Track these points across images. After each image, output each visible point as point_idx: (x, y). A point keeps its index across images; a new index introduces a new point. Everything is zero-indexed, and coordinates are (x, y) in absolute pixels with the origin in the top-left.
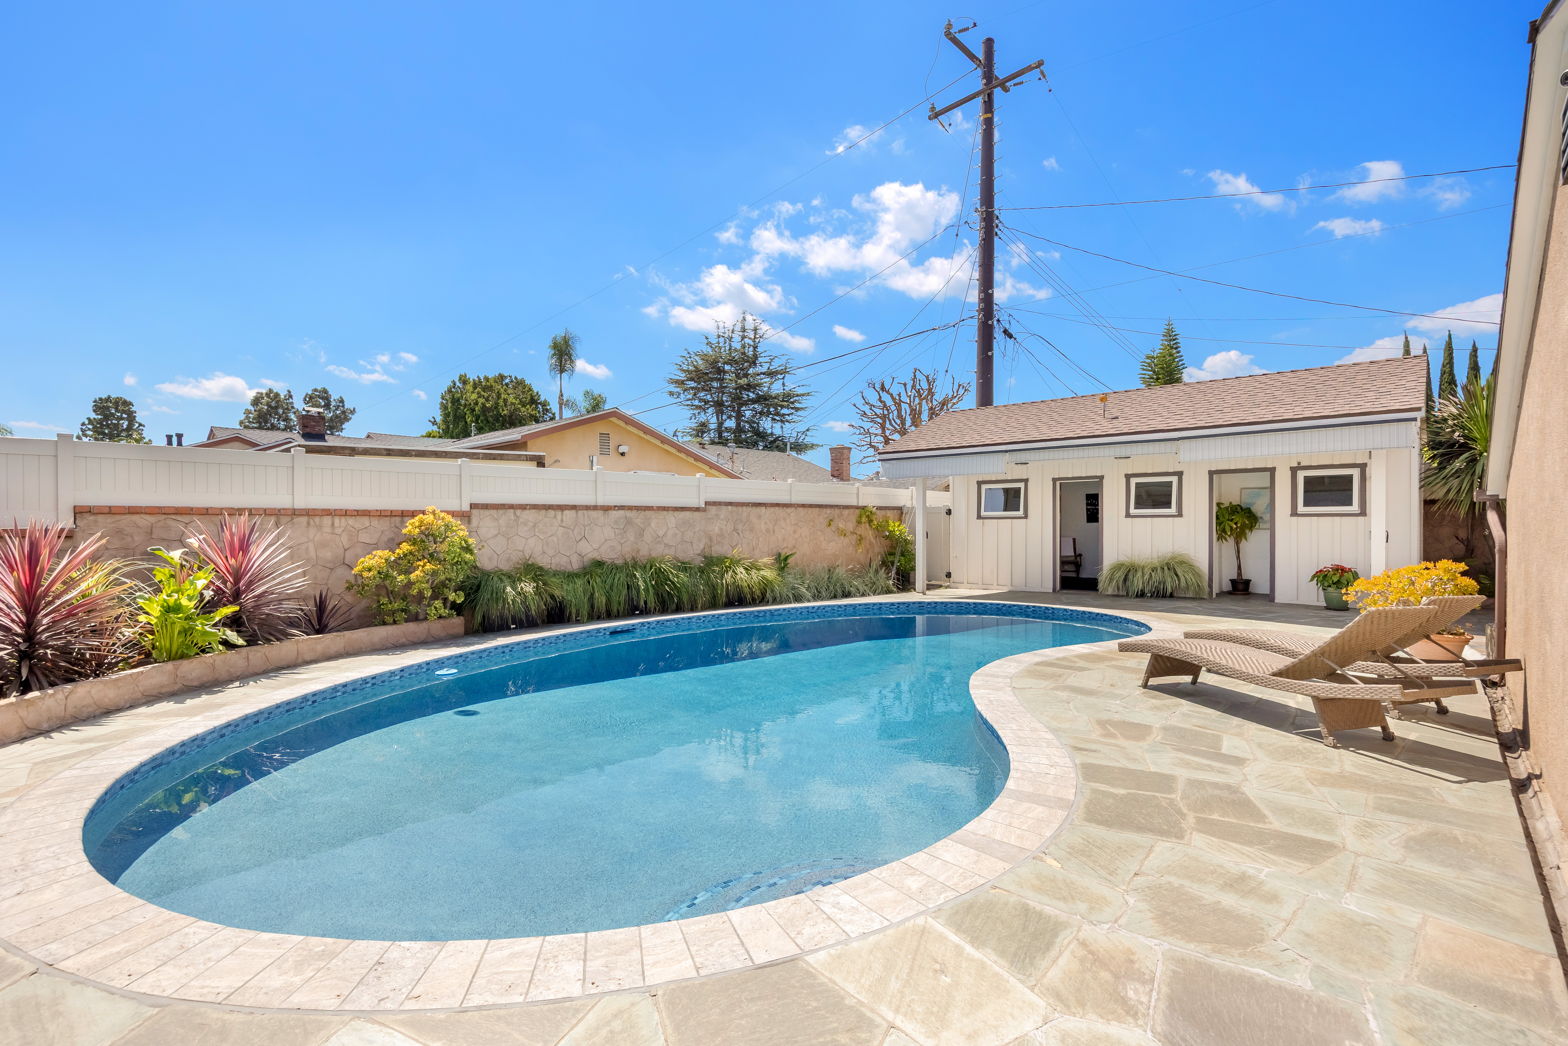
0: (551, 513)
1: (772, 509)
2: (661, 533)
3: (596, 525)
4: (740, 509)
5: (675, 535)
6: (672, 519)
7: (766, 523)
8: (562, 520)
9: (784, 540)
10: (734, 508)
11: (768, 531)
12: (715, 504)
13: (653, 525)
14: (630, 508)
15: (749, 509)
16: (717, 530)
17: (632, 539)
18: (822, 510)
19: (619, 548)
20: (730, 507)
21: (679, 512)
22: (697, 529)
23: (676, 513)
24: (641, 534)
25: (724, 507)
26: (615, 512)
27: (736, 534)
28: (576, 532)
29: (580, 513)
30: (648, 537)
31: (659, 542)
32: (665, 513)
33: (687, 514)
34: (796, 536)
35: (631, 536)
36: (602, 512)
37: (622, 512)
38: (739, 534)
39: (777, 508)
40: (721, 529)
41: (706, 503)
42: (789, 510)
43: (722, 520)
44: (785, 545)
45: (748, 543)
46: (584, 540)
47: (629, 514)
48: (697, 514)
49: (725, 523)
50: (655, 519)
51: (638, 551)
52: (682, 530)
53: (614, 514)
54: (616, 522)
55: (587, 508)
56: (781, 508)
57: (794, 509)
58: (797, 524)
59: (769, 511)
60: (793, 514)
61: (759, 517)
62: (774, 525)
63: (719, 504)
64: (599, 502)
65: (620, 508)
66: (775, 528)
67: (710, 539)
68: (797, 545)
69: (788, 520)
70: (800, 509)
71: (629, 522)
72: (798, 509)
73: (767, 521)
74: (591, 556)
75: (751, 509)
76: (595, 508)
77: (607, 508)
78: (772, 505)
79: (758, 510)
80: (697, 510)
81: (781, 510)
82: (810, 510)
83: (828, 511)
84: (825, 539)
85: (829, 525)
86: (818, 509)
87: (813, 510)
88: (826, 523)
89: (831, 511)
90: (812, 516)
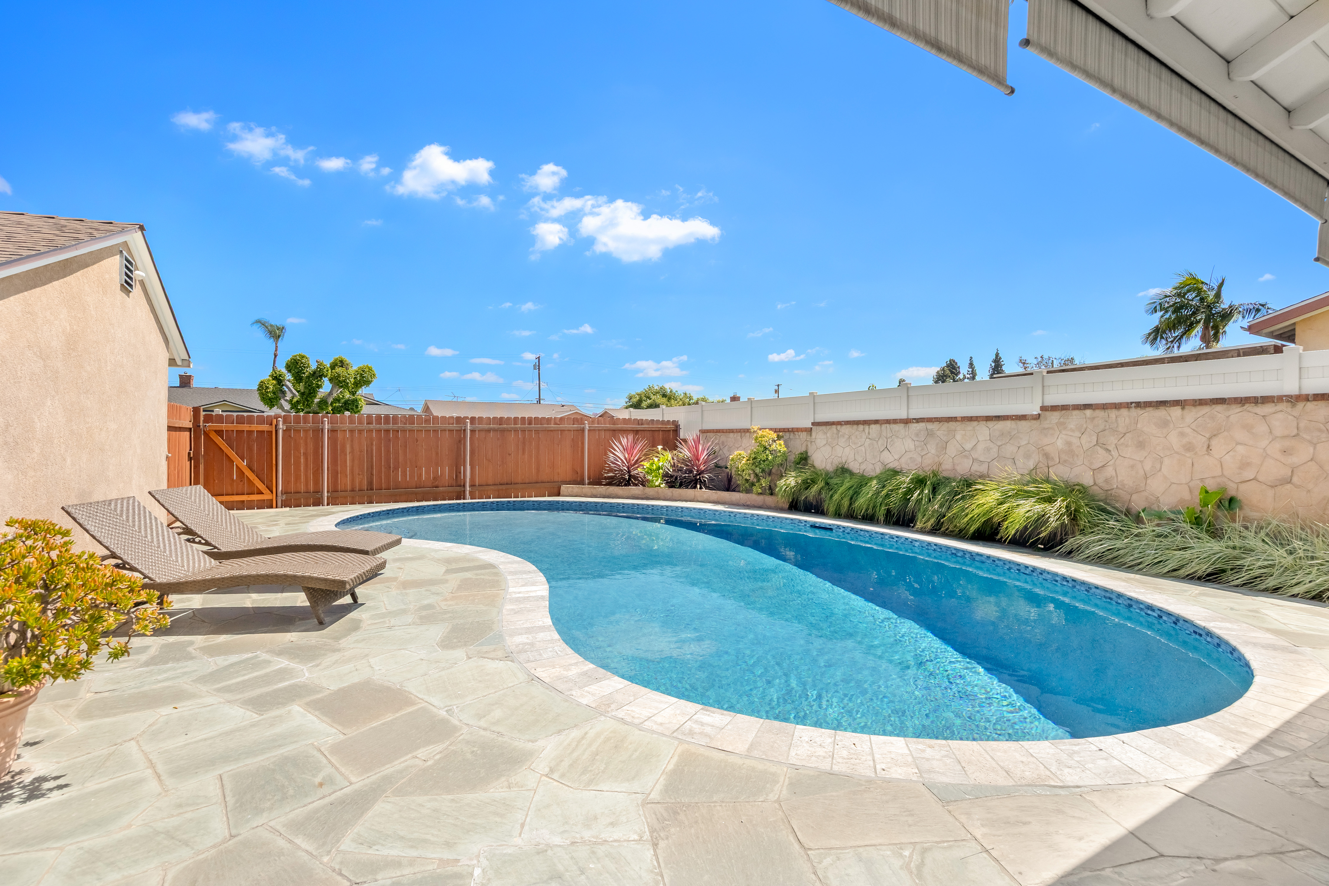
0: (861, 427)
1: (1206, 410)
2: (968, 446)
3: (898, 437)
4: (1113, 413)
5: (988, 449)
6: (984, 430)
7: (1182, 434)
8: (869, 433)
9: (1244, 465)
10: (1100, 413)
11: (1189, 448)
12: (1054, 408)
13: (958, 437)
15: (1134, 412)
16: (1060, 444)
17: (933, 451)
19: (919, 459)
20: (1088, 412)
21: (996, 422)
22: (1023, 442)
23: (991, 424)
24: (944, 447)
25: (1076, 412)
26: (916, 425)
27: (1101, 451)
28: (880, 443)
29: (884, 426)
30: (952, 450)
31: (966, 457)
32: (975, 423)
33: (1008, 423)
34: (1295, 460)
35: (932, 449)
36: (903, 425)
37: (922, 425)
38: (1108, 451)
39: (1219, 408)
40: (1069, 444)
41: (1043, 408)
42: (1267, 409)
43: (1072, 431)
44: (1249, 474)
45: (1132, 467)
46: (886, 452)
47: (930, 426)
48: (1023, 423)
49: (1078, 434)
50: (961, 432)
51: (940, 464)
52: (999, 443)
53: (915, 427)
54: (917, 435)
55: (888, 422)
56: (1234, 406)
57: (1282, 406)
58: (1297, 435)
59: (1192, 414)
60: (1280, 416)
61: (1165, 424)
62: (1210, 439)
63: (1064, 408)
64: (904, 416)
65: (918, 420)
66: (1214, 442)
67: (1047, 456)
68: (1295, 479)
69: (1262, 428)
70: (1310, 406)
71: (930, 434)
72: (1300, 405)
73: (1188, 430)
74: (892, 466)
75: (1139, 411)
76: (895, 421)
77: (906, 422)
78: (1201, 402)
79: (1161, 413)
80: (1023, 418)
81: (1236, 409)
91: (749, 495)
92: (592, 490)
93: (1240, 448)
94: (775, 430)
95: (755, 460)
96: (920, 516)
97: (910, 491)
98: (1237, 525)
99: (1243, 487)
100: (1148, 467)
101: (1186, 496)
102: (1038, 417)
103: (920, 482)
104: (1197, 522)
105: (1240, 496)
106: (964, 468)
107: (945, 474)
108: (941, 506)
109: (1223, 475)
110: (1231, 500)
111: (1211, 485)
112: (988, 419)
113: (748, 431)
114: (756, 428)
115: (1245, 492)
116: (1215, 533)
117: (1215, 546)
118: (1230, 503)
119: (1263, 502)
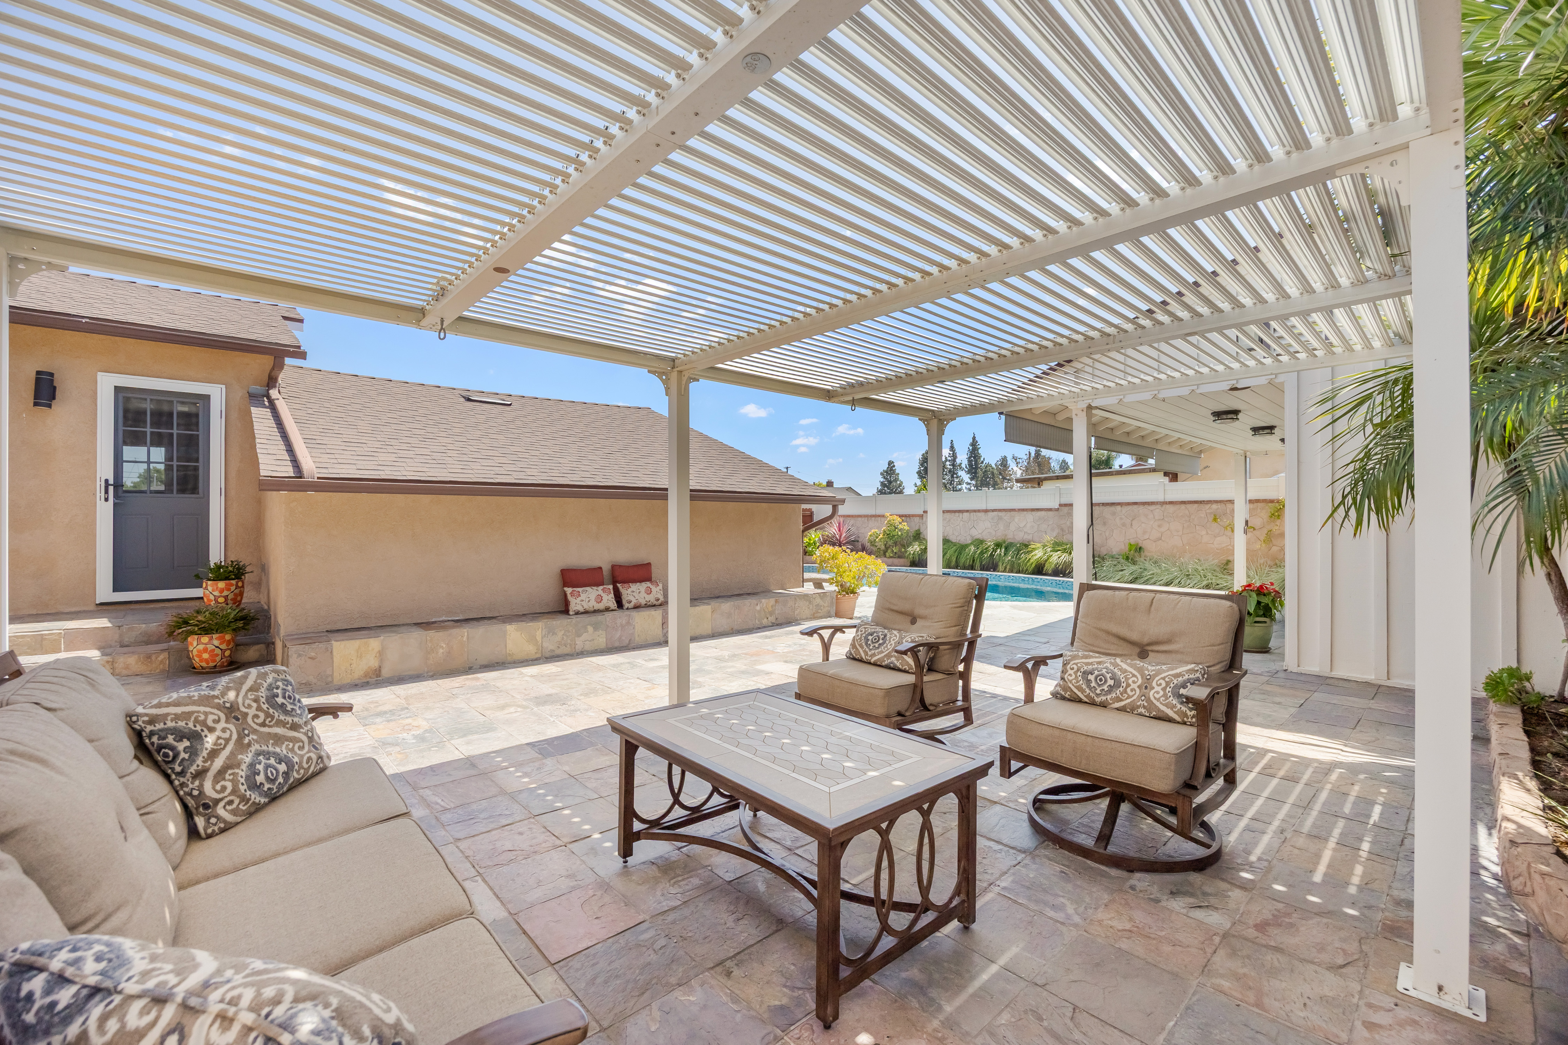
0: (957, 514)
1: (1130, 507)
2: (1022, 525)
3: (980, 520)
5: (1032, 527)
6: (1030, 516)
7: (1121, 519)
8: (962, 518)
9: (1145, 532)
11: (1124, 525)
12: (1066, 505)
13: (1016, 520)
14: (1000, 510)
15: (1101, 508)
16: (1068, 523)
17: (1004, 528)
18: (1202, 506)
19: (996, 533)
21: (1036, 512)
22: (1051, 523)
23: (1034, 513)
24: (1008, 526)
28: (969, 524)
30: (1013, 527)
31: (1020, 531)
32: (1025, 512)
33: (1043, 513)
34: (1163, 530)
36: (984, 513)
37: (995, 513)
39: (1135, 506)
41: (1060, 505)
42: (1152, 507)
44: (1146, 537)
46: (973, 529)
47: (1000, 514)
48: (1050, 513)
50: (1018, 517)
51: (1006, 535)
52: (1038, 523)
53: (991, 514)
54: (992, 519)
55: (975, 511)
57: (1158, 506)
58: (1163, 519)
59: (1126, 509)
60: (1157, 510)
61: (1114, 514)
62: (1132, 520)
63: (1070, 505)
64: (984, 508)
65: (993, 511)
66: (1133, 522)
67: (1062, 530)
68: (1162, 538)
69: (1151, 516)
70: (1168, 506)
71: (1000, 518)
72: (1164, 506)
73: (1123, 517)
74: (977, 537)
75: (1104, 508)
76: (979, 511)
77: (986, 511)
78: (1128, 504)
79: (1112, 508)
80: (1050, 510)
81: (1141, 507)
82: (1183, 506)
83: (1214, 506)
84: (1207, 534)
85: (1215, 520)
86: (1196, 505)
87: (1189, 506)
88: (1211, 518)
89: (1219, 506)
90: (1187, 512)
93: (1143, 525)
94: (900, 516)
95: (888, 535)
96: (1000, 564)
97: (995, 550)
98: (1142, 559)
99: (1145, 542)
100: (1107, 534)
101: (1123, 547)
102: (1057, 510)
103: (998, 545)
104: (1127, 558)
105: (1143, 546)
106: (1020, 537)
107: (1009, 541)
108: (1012, 557)
109: (1137, 537)
110: (1140, 548)
111: (1132, 542)
112: (1033, 510)
113: (883, 516)
114: (888, 514)
115: (1145, 545)
116: (1134, 563)
117: (1133, 568)
118: (1139, 549)
119: (1151, 548)
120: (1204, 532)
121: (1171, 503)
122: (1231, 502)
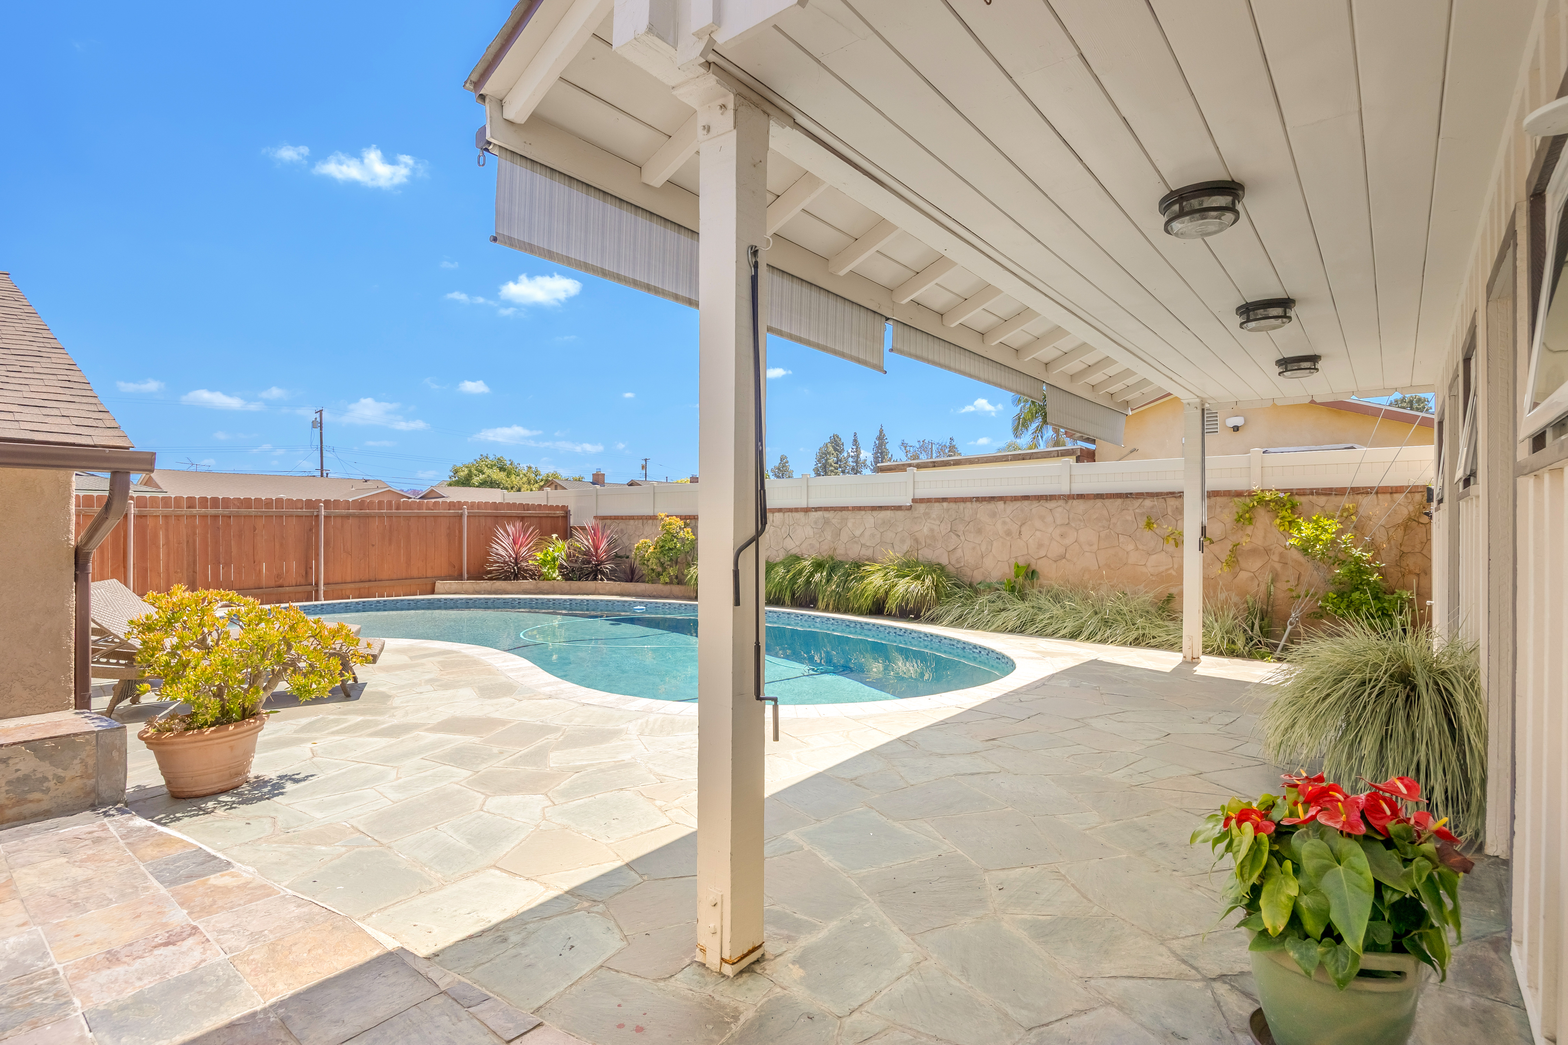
1: (1018, 504)
2: (857, 533)
3: (799, 525)
4: (962, 505)
5: (873, 535)
6: (870, 519)
7: (1004, 523)
8: (773, 521)
9: (1040, 546)
10: (953, 505)
11: (1009, 533)
12: (922, 501)
13: (850, 525)
14: (826, 509)
15: (975, 505)
16: (926, 530)
17: (829, 538)
18: (1128, 501)
19: (818, 545)
20: (945, 504)
21: (879, 512)
22: (900, 529)
23: (875, 513)
24: (837, 534)
25: (937, 504)
26: (814, 513)
27: (953, 536)
28: (783, 531)
29: (787, 514)
30: (844, 537)
31: (856, 542)
32: (863, 512)
33: (889, 514)
34: (1068, 541)
35: (828, 535)
36: (803, 513)
37: (820, 513)
38: (958, 536)
39: (1026, 503)
40: (932, 530)
41: (914, 501)
42: (1052, 504)
43: (934, 519)
44: (1042, 553)
45: (974, 548)
46: (788, 538)
47: (827, 514)
48: (899, 513)
49: (938, 522)
50: (852, 520)
51: (835, 549)
52: (882, 530)
53: (814, 515)
54: (816, 523)
55: (790, 510)
56: (1035, 502)
57: (1061, 502)
58: (1068, 524)
59: (1011, 507)
60: (1060, 509)
61: (993, 515)
62: (1021, 526)
63: (929, 500)
64: (804, 505)
65: (817, 509)
66: (1023, 529)
67: (917, 541)
68: (1067, 555)
69: (1049, 519)
70: (1075, 502)
71: (827, 522)
72: (1070, 502)
73: (1008, 520)
74: (793, 552)
75: (979, 505)
76: (796, 510)
77: (807, 510)
78: (1015, 499)
79: (991, 506)
80: (899, 508)
81: (1035, 504)
82: (1099, 503)
83: (1148, 503)
84: (1137, 549)
85: (1149, 525)
86: (1119, 501)
87: (1108, 502)
88: (1142, 523)
89: (1156, 502)
90: (1105, 512)
91: (655, 586)
92: (475, 586)
93: (1038, 534)
94: (682, 518)
95: (663, 549)
96: (820, 597)
97: (812, 575)
98: (1035, 591)
99: (1040, 562)
100: (983, 548)
101: (1006, 570)
102: (910, 508)
103: (819, 566)
104: (1012, 590)
105: (1038, 570)
106: (854, 552)
107: (840, 558)
108: (838, 586)
109: (1028, 554)
110: (1033, 572)
111: (1021, 562)
112: (874, 508)
113: (654, 518)
114: (663, 515)
115: (1042, 567)
116: (1023, 598)
117: (1021, 606)
118: (1032, 574)
119: (1050, 573)
120: (1131, 547)
121: (1081, 496)
122: (1178, 495)
